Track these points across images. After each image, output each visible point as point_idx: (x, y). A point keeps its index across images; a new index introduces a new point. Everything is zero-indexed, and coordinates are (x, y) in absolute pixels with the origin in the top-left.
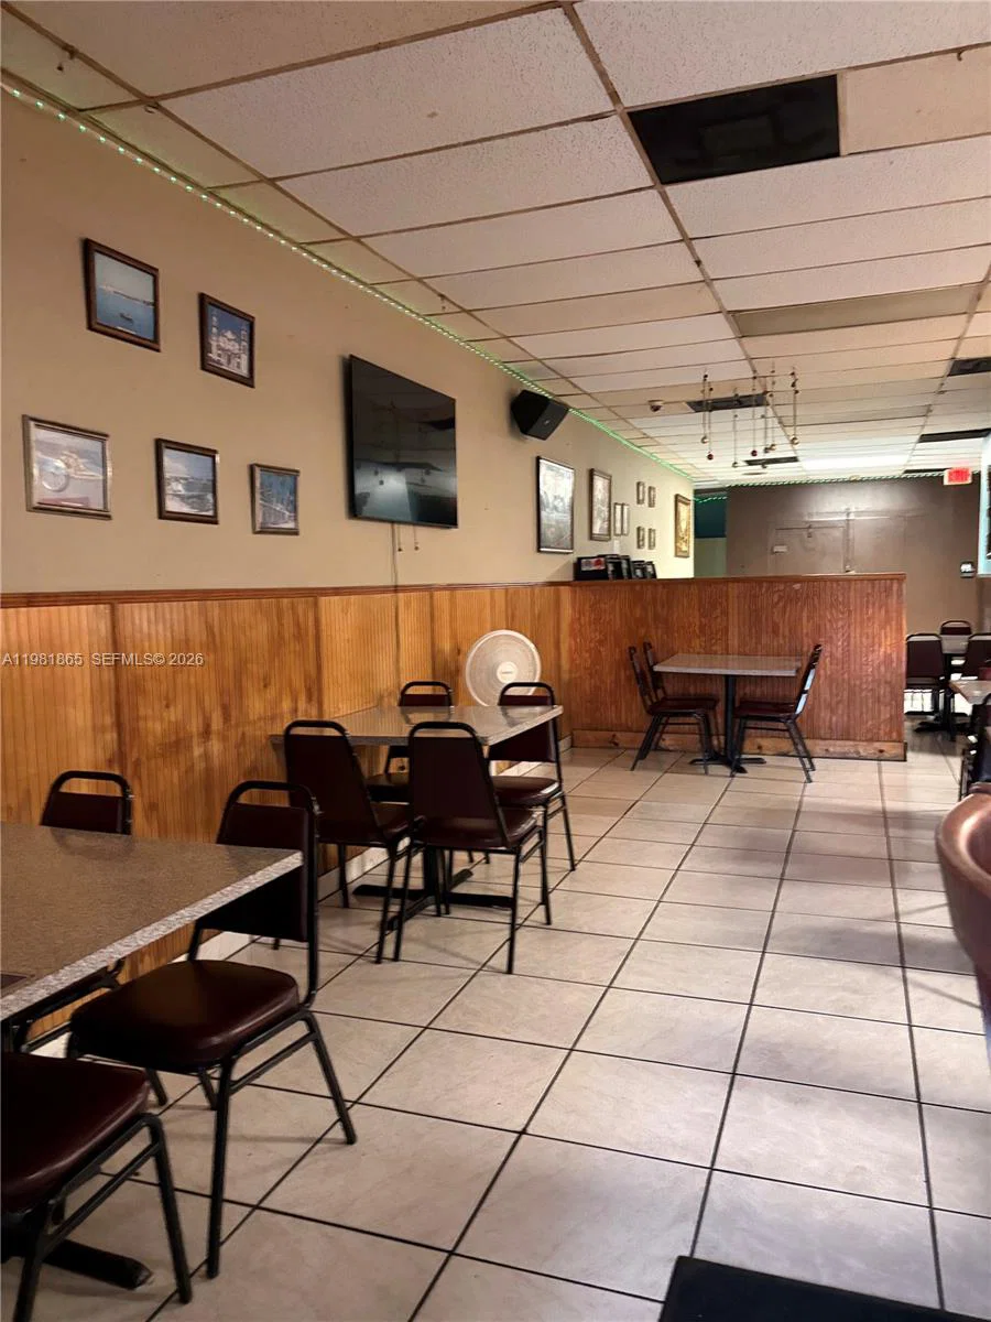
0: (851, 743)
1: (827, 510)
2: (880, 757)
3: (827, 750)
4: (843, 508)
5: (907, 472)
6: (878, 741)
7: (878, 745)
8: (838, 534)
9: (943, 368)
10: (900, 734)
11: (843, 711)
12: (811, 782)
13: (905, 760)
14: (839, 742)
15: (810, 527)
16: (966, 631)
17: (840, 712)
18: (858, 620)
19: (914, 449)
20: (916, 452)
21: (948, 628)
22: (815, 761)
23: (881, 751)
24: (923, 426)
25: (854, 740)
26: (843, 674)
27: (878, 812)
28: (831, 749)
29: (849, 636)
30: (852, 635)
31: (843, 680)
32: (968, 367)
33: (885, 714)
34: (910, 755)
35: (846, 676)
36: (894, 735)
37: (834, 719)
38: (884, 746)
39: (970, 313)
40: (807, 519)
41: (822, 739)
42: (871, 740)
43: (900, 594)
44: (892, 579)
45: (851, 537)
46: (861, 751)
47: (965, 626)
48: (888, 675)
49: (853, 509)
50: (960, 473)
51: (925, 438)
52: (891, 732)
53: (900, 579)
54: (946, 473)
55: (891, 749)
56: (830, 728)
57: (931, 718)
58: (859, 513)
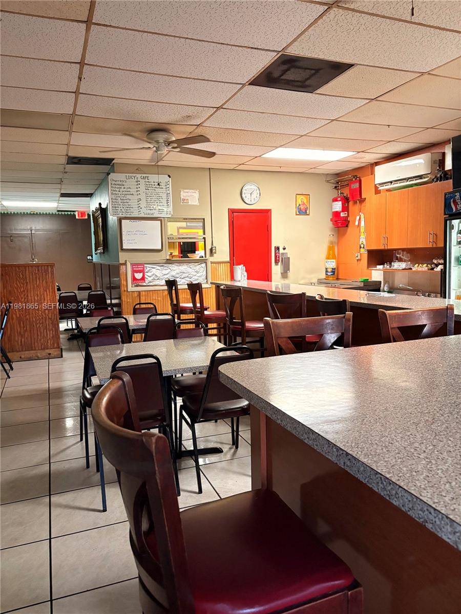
0: (33, 352)
1: (20, 228)
2: (49, 357)
3: (20, 357)
4: (29, 227)
5: (58, 211)
6: (47, 349)
7: (48, 351)
8: (26, 240)
9: (63, 160)
10: (58, 344)
11: (28, 336)
12: (9, 378)
13: (62, 357)
14: (27, 352)
15: (11, 236)
16: (90, 288)
17: (26, 336)
18: (32, 287)
19: (59, 200)
20: (60, 202)
21: (81, 287)
22: (14, 365)
23: (50, 354)
24: (61, 189)
25: (35, 350)
26: (26, 316)
27: (46, 390)
28: (23, 357)
29: (27, 296)
30: (29, 295)
31: (27, 319)
32: (76, 161)
33: (50, 334)
34: (64, 354)
35: (28, 317)
36: (56, 345)
37: (23, 340)
38: (51, 351)
39: (70, 131)
40: (9, 232)
41: (17, 352)
42: (44, 349)
43: (52, 274)
44: (48, 266)
45: (34, 242)
46: (39, 355)
47: (89, 286)
48: (50, 315)
49: (33, 228)
50: (83, 214)
51: (63, 195)
52: (54, 344)
53: (52, 266)
54: (76, 213)
55: (54, 352)
56: (21, 344)
57: (76, 331)
58: (36, 230)
